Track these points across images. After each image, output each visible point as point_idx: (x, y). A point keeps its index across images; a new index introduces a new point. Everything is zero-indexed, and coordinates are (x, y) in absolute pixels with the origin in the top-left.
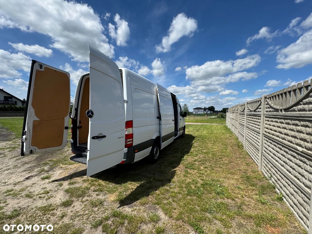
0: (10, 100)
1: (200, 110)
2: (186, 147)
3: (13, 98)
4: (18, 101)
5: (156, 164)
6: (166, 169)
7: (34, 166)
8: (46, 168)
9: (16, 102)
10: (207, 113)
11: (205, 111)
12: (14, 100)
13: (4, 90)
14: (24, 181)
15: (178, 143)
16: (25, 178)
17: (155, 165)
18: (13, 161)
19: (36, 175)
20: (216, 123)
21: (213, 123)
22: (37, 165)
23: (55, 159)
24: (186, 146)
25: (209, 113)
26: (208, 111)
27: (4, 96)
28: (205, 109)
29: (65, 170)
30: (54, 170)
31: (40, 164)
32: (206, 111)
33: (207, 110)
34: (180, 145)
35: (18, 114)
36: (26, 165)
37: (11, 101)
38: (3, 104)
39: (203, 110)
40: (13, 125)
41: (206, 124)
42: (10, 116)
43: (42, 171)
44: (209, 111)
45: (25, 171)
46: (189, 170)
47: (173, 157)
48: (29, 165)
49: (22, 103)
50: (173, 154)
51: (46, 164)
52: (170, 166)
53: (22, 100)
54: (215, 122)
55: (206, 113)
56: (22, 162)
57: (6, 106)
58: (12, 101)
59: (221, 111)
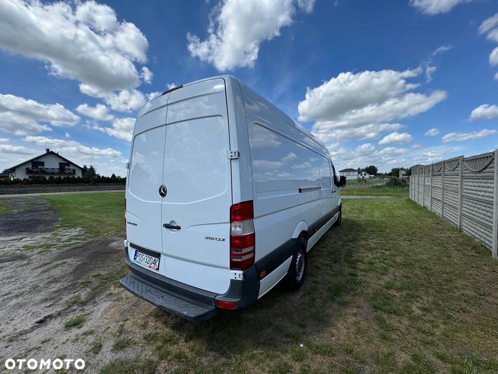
0: (66, 167)
1: (352, 173)
2: (354, 248)
3: (70, 165)
4: (76, 169)
5: (300, 294)
6: (327, 311)
7: (65, 289)
8: (83, 295)
9: (74, 170)
10: (363, 177)
11: (360, 175)
12: (72, 167)
13: (59, 154)
14: (33, 329)
15: (334, 240)
16: (37, 322)
17: (298, 297)
18: (36, 274)
19: (59, 314)
20: (388, 196)
21: (381, 195)
22: (71, 285)
23: (106, 272)
24: (353, 245)
25: (368, 177)
26: (365, 175)
27: (60, 163)
28: (359, 171)
29: (115, 301)
30: (97, 299)
31: (76, 283)
32: (362, 175)
33: (363, 173)
34: (340, 243)
35: (77, 187)
36: (53, 285)
37: (68, 169)
38: (58, 173)
39: (356, 173)
40: (65, 205)
41: (368, 197)
42: (66, 191)
43: (74, 303)
44: (367, 174)
45: (46, 300)
46: (385, 316)
47: (333, 275)
48: (57, 286)
49: (82, 171)
50: (331, 267)
51: (86, 284)
52: (334, 299)
53: (82, 167)
54: (386, 194)
55: (361, 177)
56: (48, 278)
57: (62, 177)
58: (70, 169)
59: (390, 174)
